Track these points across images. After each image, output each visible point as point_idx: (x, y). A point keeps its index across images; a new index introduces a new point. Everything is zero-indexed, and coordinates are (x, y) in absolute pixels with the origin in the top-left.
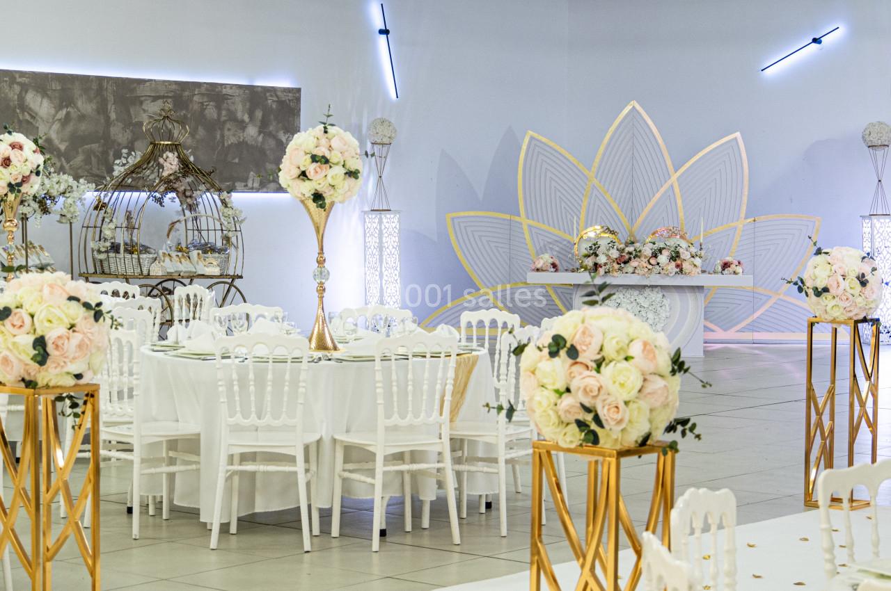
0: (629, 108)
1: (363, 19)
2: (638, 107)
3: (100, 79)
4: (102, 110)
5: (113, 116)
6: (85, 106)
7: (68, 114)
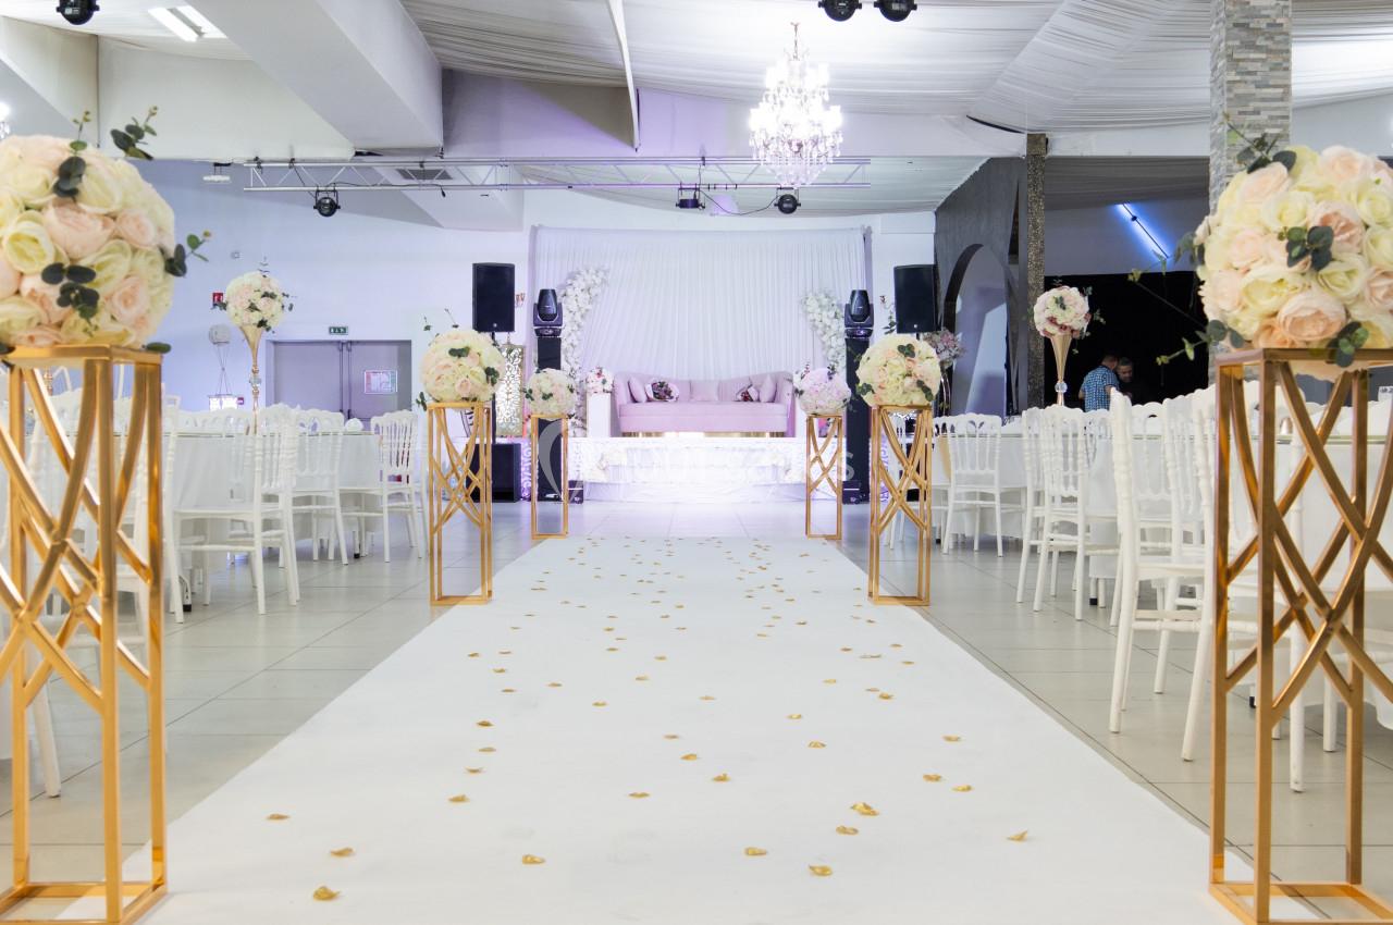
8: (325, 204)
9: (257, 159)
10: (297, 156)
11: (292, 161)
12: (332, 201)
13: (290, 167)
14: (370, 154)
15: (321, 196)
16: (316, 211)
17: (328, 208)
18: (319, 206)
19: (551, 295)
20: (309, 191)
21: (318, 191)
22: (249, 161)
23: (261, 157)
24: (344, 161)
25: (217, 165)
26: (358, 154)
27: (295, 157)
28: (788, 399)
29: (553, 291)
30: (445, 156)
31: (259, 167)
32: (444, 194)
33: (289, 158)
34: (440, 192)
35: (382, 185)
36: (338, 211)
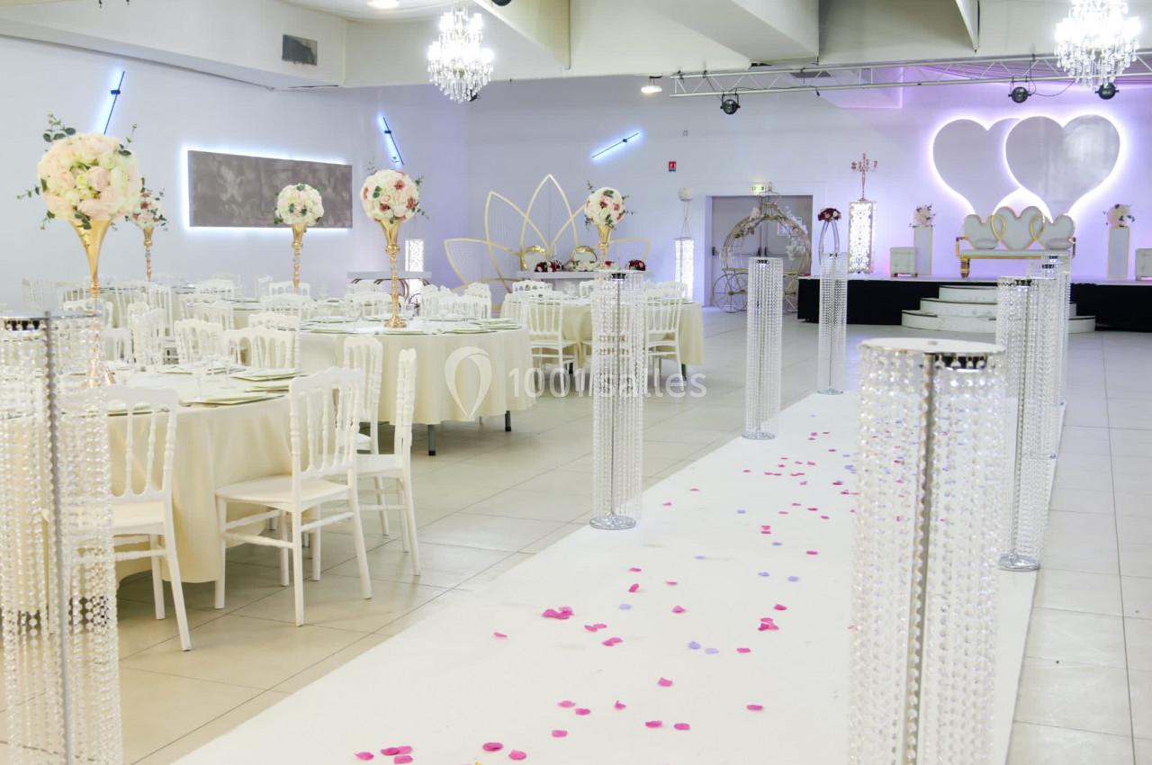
0: (547, 178)
1: (376, 128)
2: (552, 177)
3: (257, 159)
4: (258, 178)
5: (263, 181)
6: (250, 175)
7: (241, 181)
8: (729, 105)
9: (679, 72)
10: (709, 68)
11: (705, 72)
12: (734, 102)
13: (704, 77)
14: (762, 65)
15: (726, 98)
16: (722, 110)
17: (731, 108)
18: (724, 107)
20: (717, 95)
21: (724, 95)
22: (674, 74)
23: (683, 71)
24: (743, 71)
25: (651, 77)
26: (753, 65)
27: (707, 69)
30: (820, 63)
31: (681, 78)
32: (818, 94)
33: (703, 70)
34: (815, 93)
35: (771, 88)
36: (738, 110)
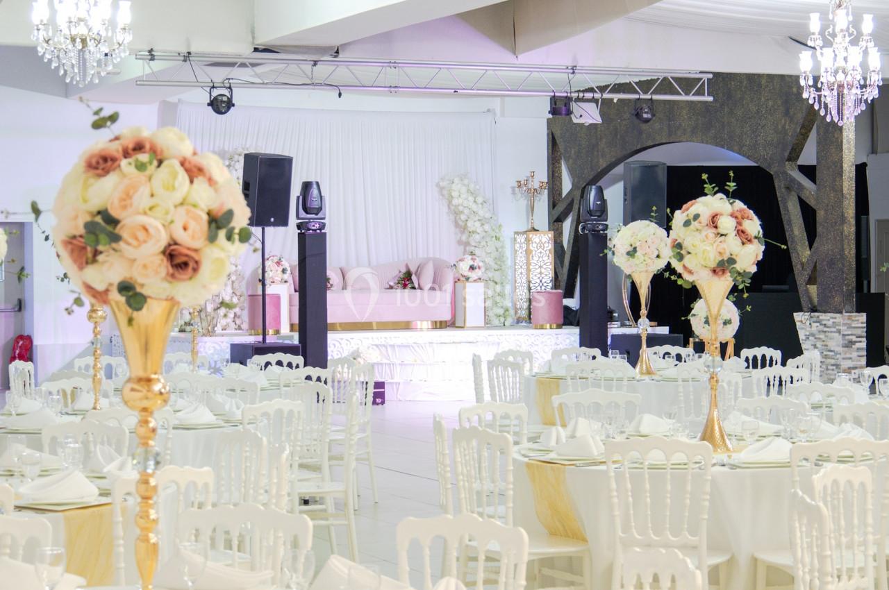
8: (222, 102)
9: (151, 51)
10: (194, 49)
11: (189, 54)
12: (228, 99)
13: (185, 61)
14: (267, 50)
15: (217, 92)
18: (215, 104)
19: (315, 186)
21: (212, 88)
22: (143, 54)
23: (155, 50)
24: (240, 57)
26: (256, 50)
27: (191, 50)
28: (449, 287)
29: (318, 184)
30: (340, 55)
31: (153, 60)
32: (340, 95)
33: (185, 51)
